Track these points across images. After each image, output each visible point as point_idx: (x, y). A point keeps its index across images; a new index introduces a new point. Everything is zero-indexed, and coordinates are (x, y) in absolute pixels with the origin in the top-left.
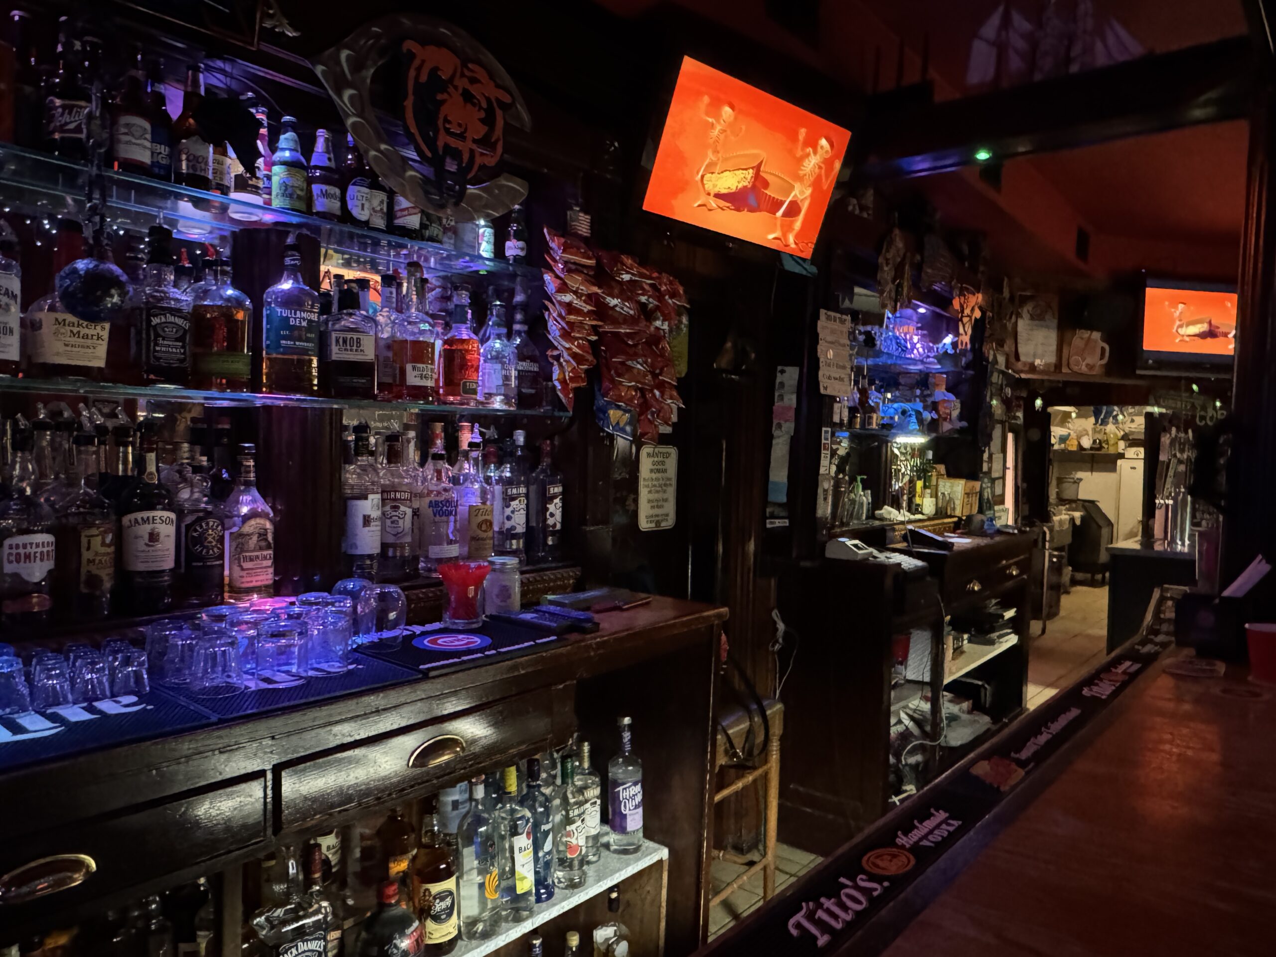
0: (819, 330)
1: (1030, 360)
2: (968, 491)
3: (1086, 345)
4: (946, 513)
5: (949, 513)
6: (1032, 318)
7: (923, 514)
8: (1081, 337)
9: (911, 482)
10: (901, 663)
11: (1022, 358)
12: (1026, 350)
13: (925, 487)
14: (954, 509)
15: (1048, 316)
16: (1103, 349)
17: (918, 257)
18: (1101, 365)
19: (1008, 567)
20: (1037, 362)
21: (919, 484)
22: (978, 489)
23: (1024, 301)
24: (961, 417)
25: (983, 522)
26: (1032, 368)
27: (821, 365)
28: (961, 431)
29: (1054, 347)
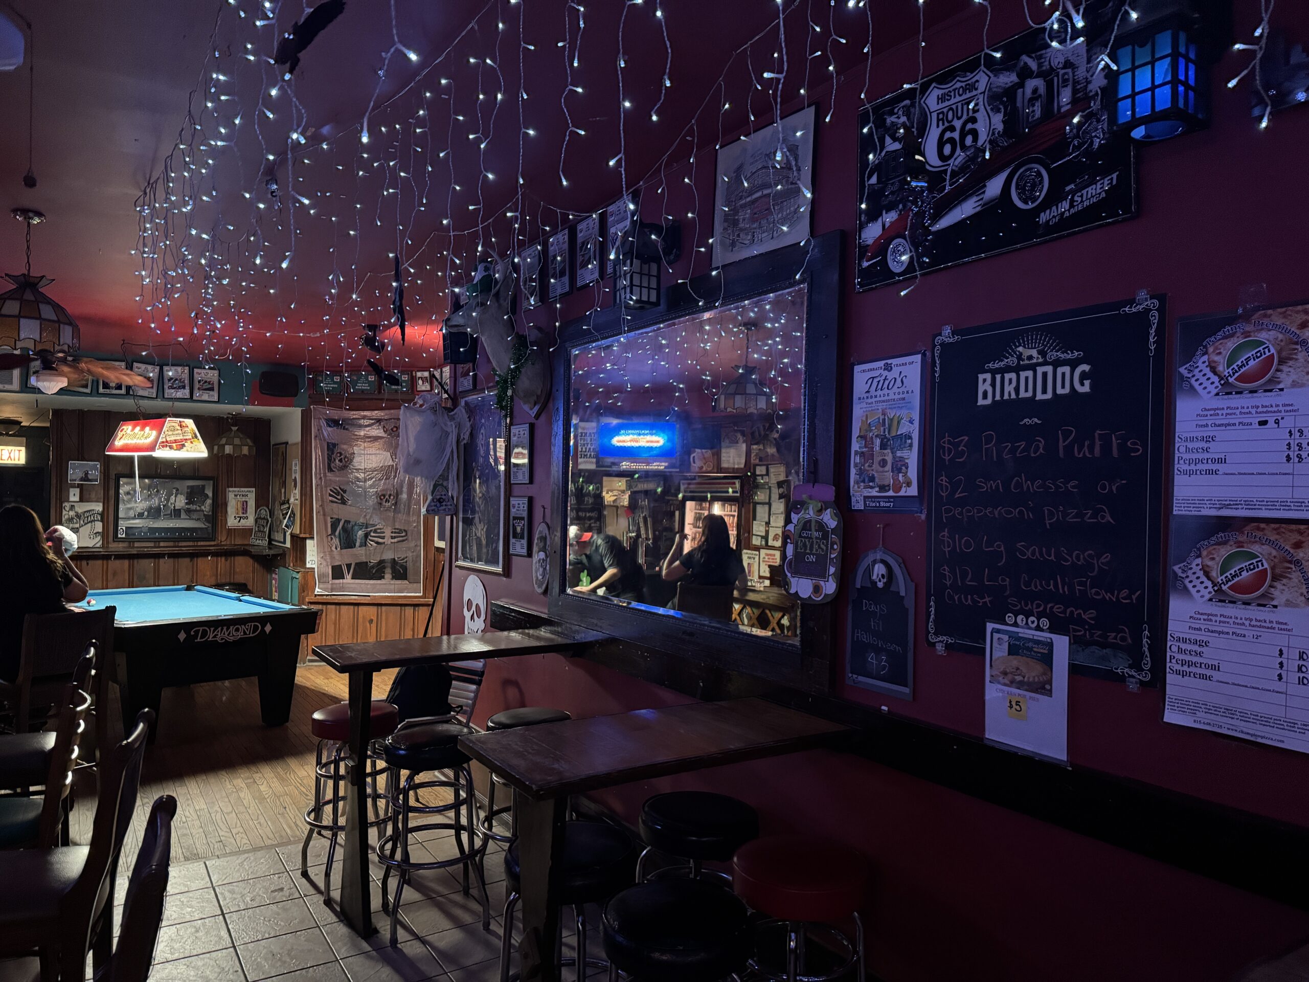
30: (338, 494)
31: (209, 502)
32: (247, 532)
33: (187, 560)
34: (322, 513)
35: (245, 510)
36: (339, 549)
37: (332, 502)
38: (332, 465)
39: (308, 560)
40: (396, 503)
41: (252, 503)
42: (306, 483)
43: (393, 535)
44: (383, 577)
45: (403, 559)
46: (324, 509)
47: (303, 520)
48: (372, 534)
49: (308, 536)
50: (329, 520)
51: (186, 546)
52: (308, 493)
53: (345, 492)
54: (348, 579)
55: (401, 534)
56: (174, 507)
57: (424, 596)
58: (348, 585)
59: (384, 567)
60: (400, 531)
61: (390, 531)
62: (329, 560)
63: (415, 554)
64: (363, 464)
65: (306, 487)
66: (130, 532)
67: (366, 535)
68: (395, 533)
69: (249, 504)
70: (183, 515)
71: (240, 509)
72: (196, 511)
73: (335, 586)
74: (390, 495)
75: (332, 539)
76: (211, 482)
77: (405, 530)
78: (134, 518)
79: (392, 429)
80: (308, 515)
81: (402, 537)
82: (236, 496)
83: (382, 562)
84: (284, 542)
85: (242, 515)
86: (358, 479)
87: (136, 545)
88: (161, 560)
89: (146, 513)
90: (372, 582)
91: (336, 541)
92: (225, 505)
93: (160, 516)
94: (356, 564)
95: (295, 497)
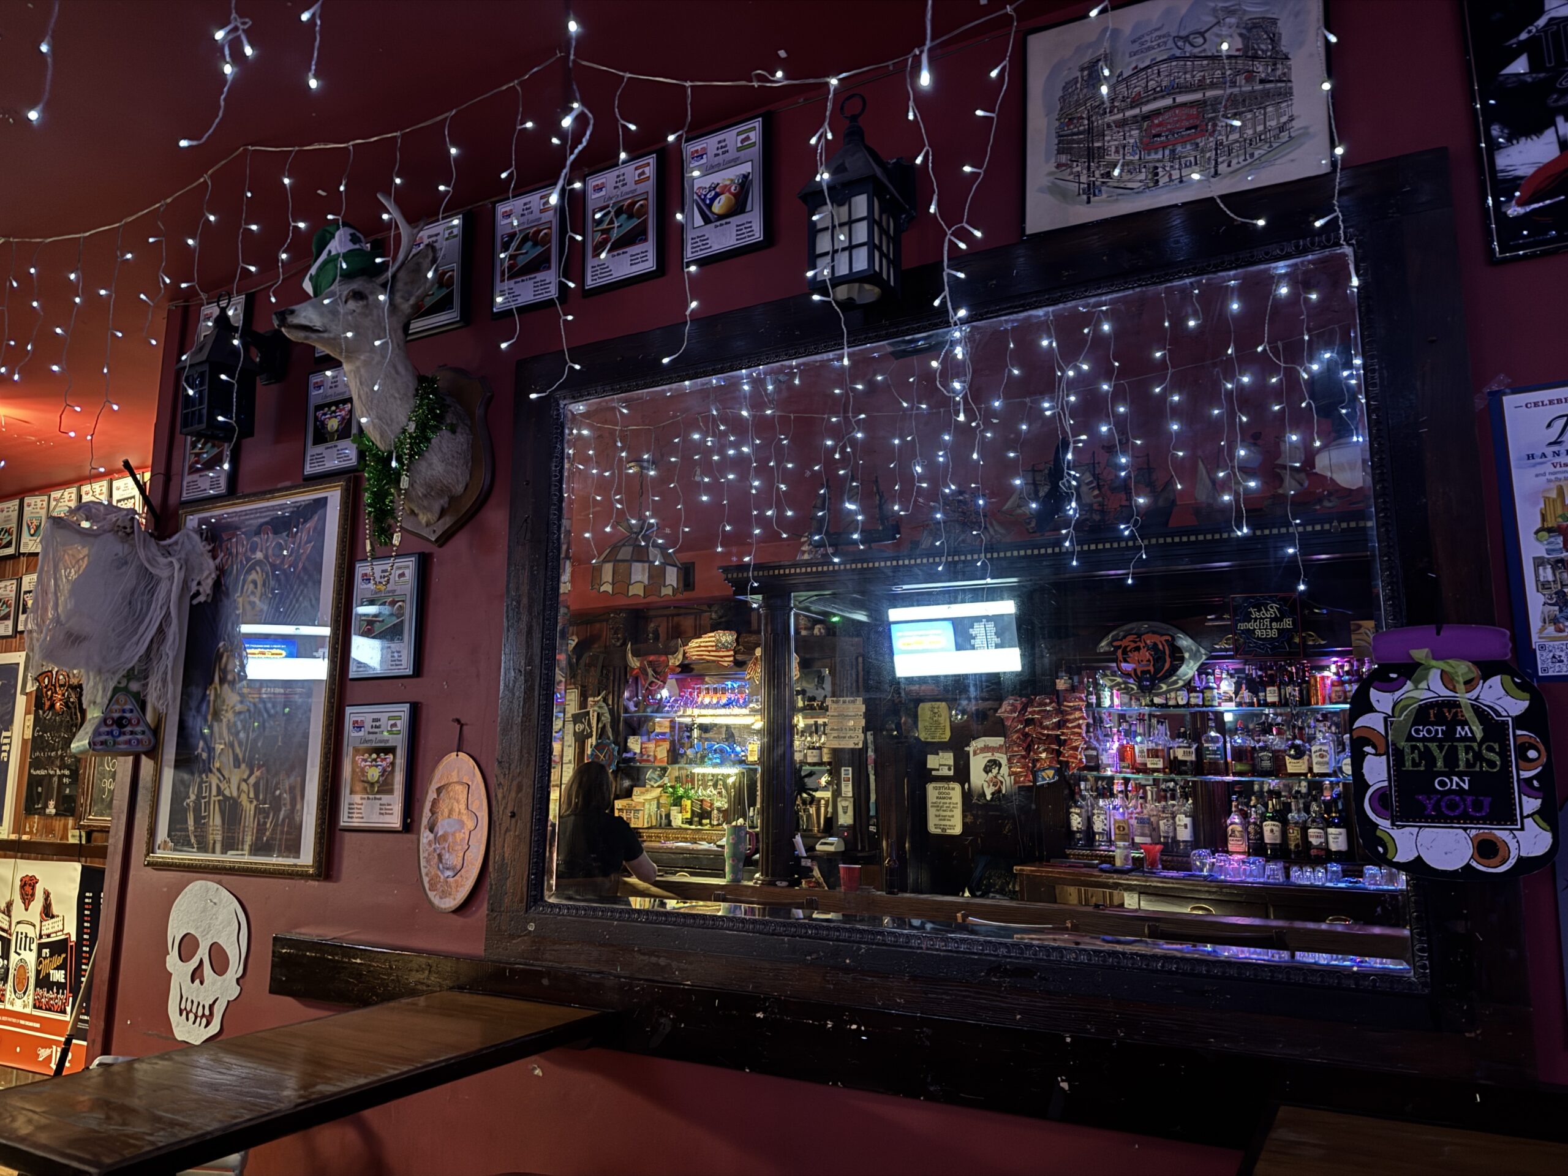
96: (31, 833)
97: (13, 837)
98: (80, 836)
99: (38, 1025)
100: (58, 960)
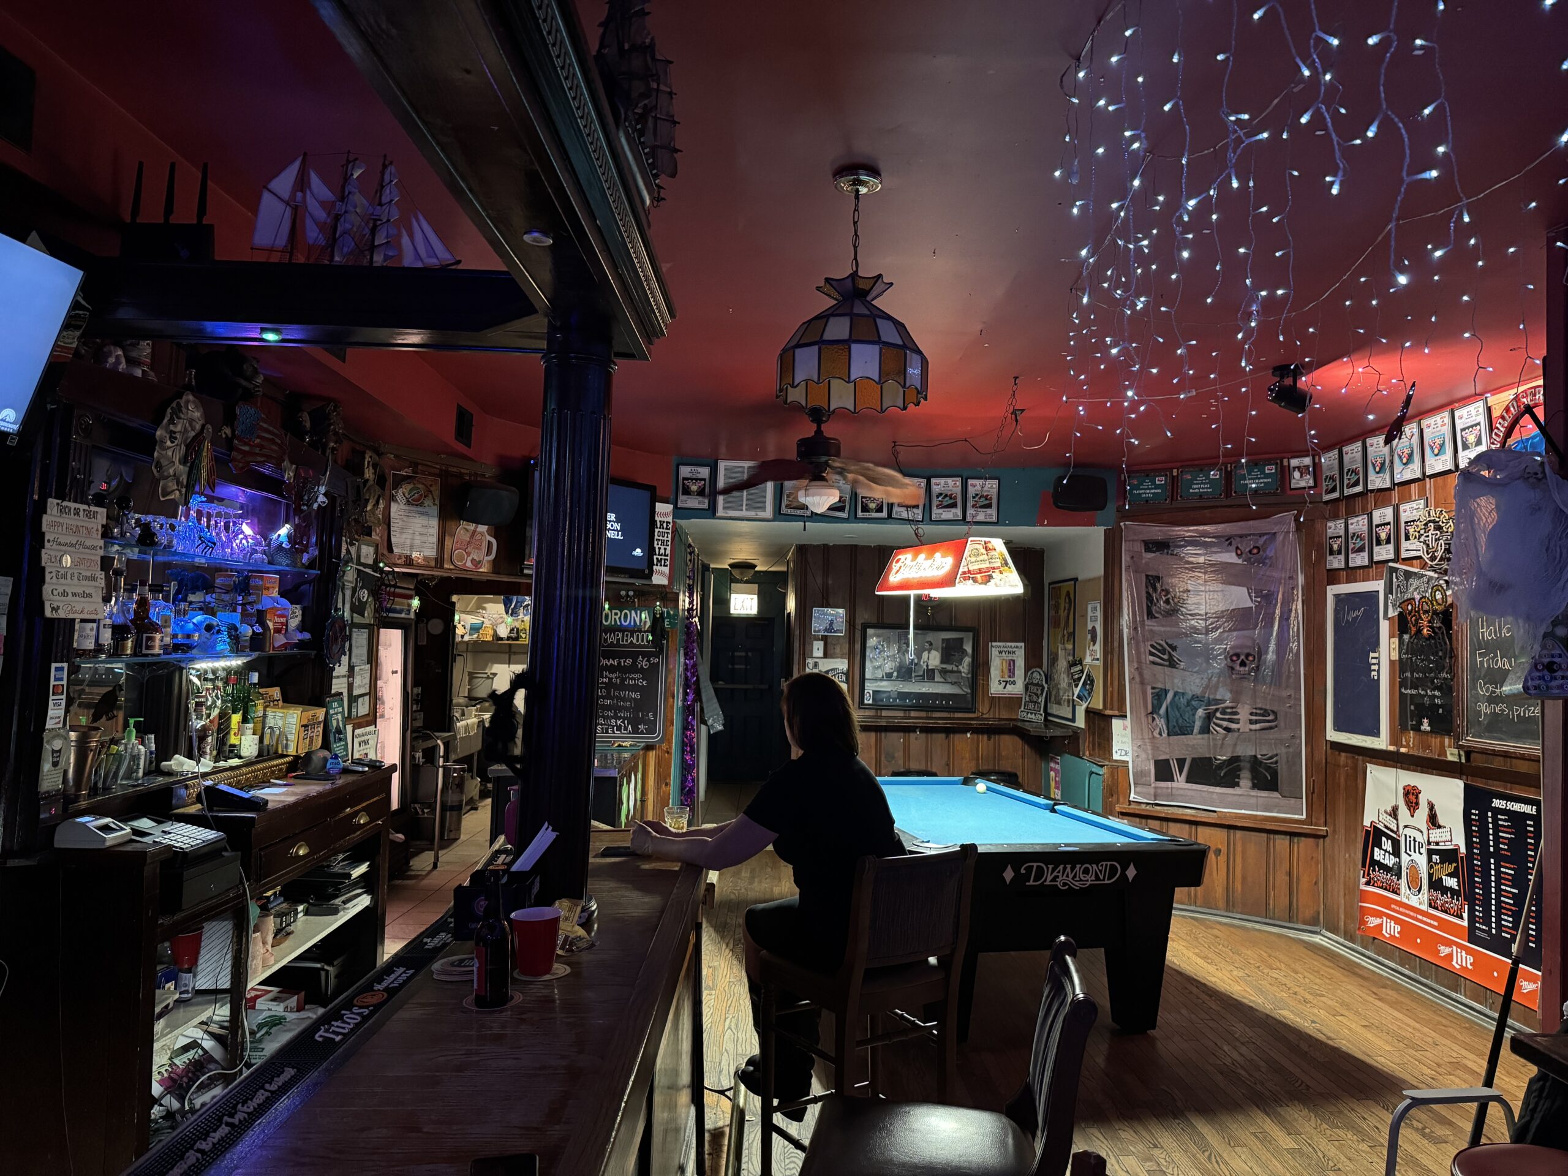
0: (44, 528)
1: (407, 552)
2: (305, 722)
3: (472, 536)
4: (276, 752)
5: (280, 752)
6: (408, 503)
7: (240, 757)
8: (464, 530)
9: (224, 716)
10: (189, 971)
11: (395, 550)
12: (400, 541)
13: (245, 720)
14: (286, 747)
15: (427, 502)
16: (490, 543)
17: (228, 431)
18: (489, 561)
19: (355, 814)
20: (415, 555)
21: (236, 718)
22: (322, 718)
23: (398, 482)
24: (302, 628)
25: (325, 760)
26: (409, 562)
27: (48, 577)
28: (301, 644)
29: (434, 539)
30: (1163, 651)
31: (967, 660)
32: (1013, 702)
33: (942, 736)
34: (1138, 679)
35: (1012, 672)
36: (1165, 735)
37: (1154, 663)
38: (1154, 608)
39: (1115, 749)
40: (1258, 667)
41: (1020, 663)
42: (1112, 636)
43: (1254, 718)
44: (1237, 785)
45: (1271, 758)
46: (1141, 675)
47: (1110, 689)
48: (1218, 715)
49: (1116, 713)
50: (1149, 691)
51: (940, 718)
52: (1116, 650)
53: (1174, 648)
54: (1180, 782)
55: (1267, 716)
56: (927, 666)
57: (1309, 821)
58: (1181, 792)
59: (1239, 769)
60: (1266, 713)
61: (1249, 711)
62: (1150, 752)
63: (1291, 750)
64: (1203, 607)
65: (1112, 642)
66: (879, 697)
67: (1209, 717)
68: (1256, 714)
69: (1017, 664)
70: (938, 678)
71: (1006, 671)
72: (952, 672)
73: (1159, 791)
74: (1247, 655)
75: (1154, 719)
76: (971, 634)
77: (1273, 712)
78: (882, 680)
79: (1250, 552)
80: (1116, 683)
81: (1269, 721)
82: (1000, 652)
83: (1235, 760)
84: (1073, 720)
85: (1008, 679)
86: (1196, 630)
87: (884, 713)
88: (912, 735)
89: (895, 674)
90: (1218, 790)
91: (1161, 723)
92: (987, 665)
93: (911, 678)
94: (1194, 760)
95: (1093, 656)
96: (1407, 746)
97: (1392, 748)
98: (1460, 755)
99: (1436, 924)
100: (1451, 868)
